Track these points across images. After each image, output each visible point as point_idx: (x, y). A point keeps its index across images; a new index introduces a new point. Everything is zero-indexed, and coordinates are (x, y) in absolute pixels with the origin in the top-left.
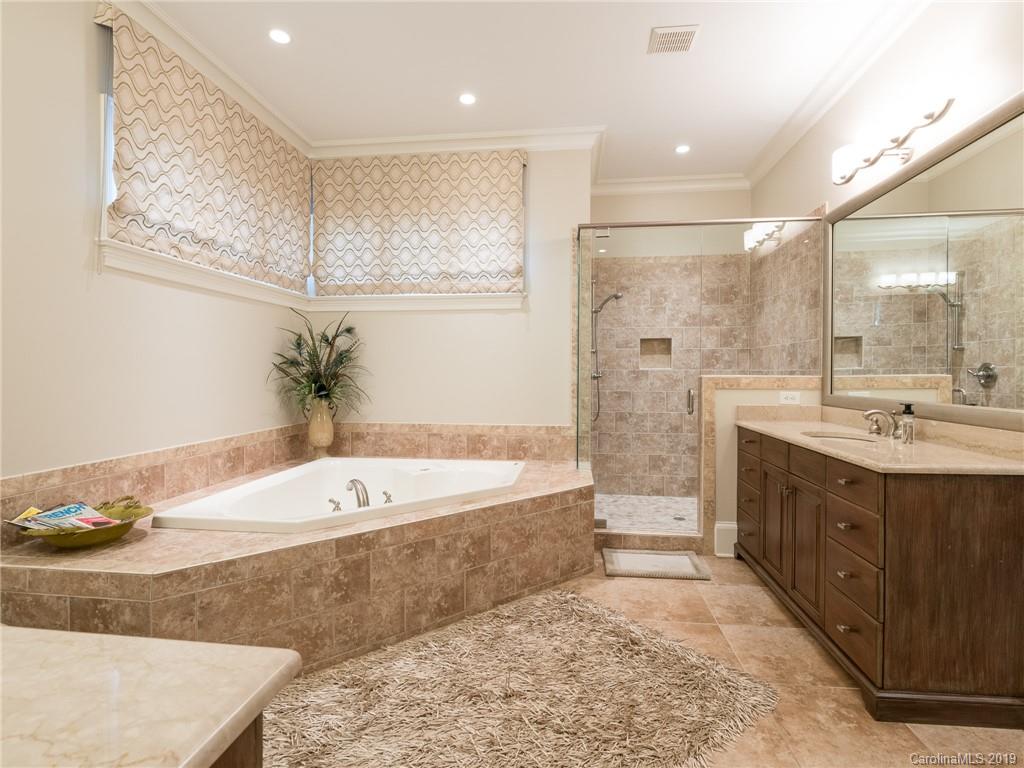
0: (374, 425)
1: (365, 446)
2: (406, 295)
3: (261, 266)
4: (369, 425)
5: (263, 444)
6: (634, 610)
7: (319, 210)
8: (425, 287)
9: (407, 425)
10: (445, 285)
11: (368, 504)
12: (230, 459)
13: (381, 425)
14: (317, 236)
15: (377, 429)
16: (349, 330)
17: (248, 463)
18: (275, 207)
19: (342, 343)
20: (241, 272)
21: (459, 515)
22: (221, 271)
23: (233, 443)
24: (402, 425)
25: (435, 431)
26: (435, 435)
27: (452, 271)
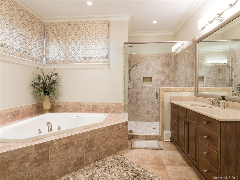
0: (64, 103)
1: (61, 109)
2: (73, 64)
3: (25, 54)
4: (62, 103)
5: (27, 109)
6: (139, 161)
7: (47, 38)
8: (79, 61)
9: (74, 103)
10: (85, 61)
11: (52, 131)
12: (13, 114)
13: (66, 103)
14: (46, 46)
15: (65, 104)
16: (56, 74)
17: (20, 116)
19: (54, 78)
20: (17, 55)
21: (83, 133)
22: (9, 55)
23: (14, 110)
24: (73, 103)
25: (82, 104)
26: (83, 106)
27: (87, 57)
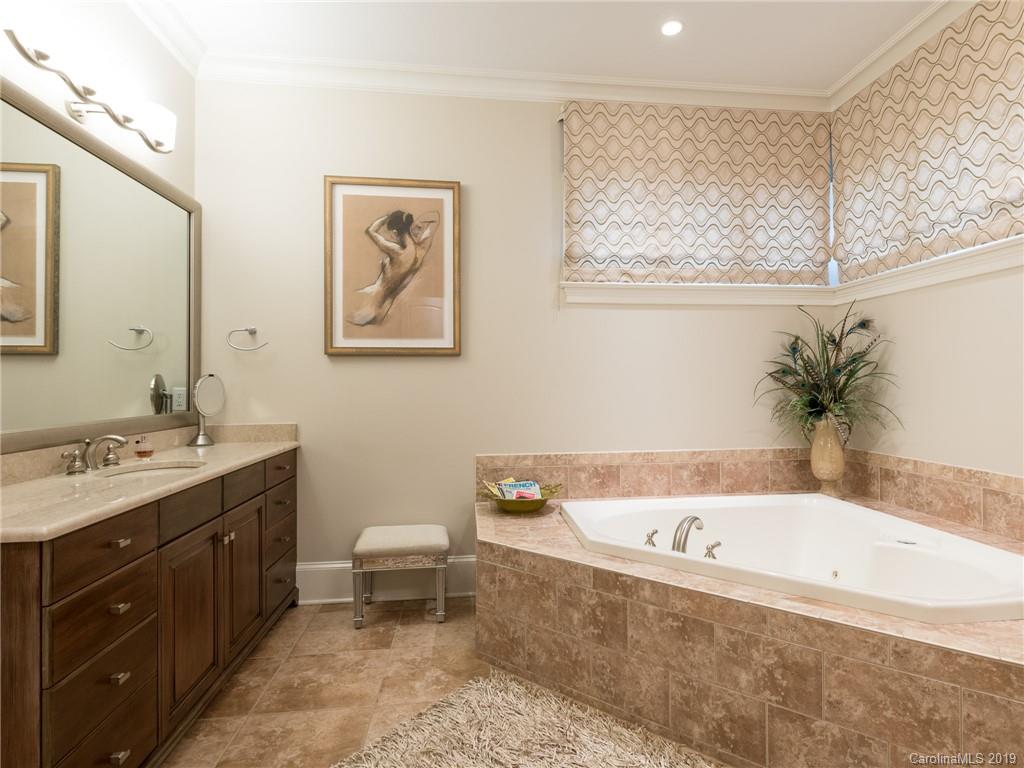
0: (906, 462)
1: (895, 489)
2: (941, 257)
3: (742, 270)
4: (900, 460)
5: (750, 464)
8: (967, 236)
9: (951, 469)
10: (1003, 223)
12: (698, 472)
13: (915, 462)
14: (837, 205)
15: (909, 467)
16: (864, 324)
17: (725, 481)
18: (762, 196)
19: (854, 343)
20: (708, 279)
22: (682, 284)
23: (703, 457)
24: (944, 467)
25: (995, 486)
26: (997, 493)
27: (1009, 195)
